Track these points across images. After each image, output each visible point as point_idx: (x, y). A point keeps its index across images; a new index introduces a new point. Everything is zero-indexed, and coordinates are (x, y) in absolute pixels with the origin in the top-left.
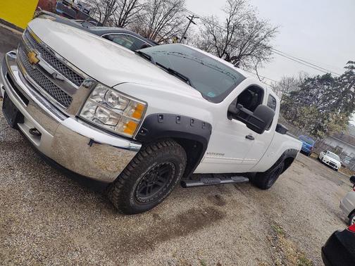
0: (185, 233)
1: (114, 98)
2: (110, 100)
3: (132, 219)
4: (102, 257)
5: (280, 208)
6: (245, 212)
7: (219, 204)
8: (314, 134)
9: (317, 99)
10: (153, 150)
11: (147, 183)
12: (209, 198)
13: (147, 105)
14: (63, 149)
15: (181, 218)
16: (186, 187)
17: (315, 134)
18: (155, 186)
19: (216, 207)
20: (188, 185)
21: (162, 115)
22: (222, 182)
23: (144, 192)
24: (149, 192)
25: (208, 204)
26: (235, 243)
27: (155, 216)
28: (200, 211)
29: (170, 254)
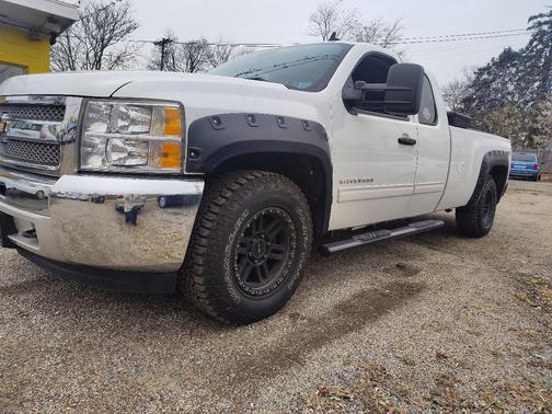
0: (357, 327)
1: (125, 117)
2: (121, 123)
3: (252, 331)
4: (204, 398)
5: (521, 251)
6: (461, 274)
7: (406, 276)
8: (530, 145)
9: (509, 94)
10: (232, 191)
11: (252, 259)
12: (386, 271)
13: (182, 106)
14: (86, 245)
15: (343, 308)
16: (329, 253)
17: (532, 145)
18: (272, 264)
19: (403, 280)
20: (332, 249)
21: (217, 118)
22: (393, 234)
23: (253, 277)
24: (265, 277)
25: (388, 279)
26: (458, 318)
27: (294, 317)
28: (376, 290)
29: (338, 363)
